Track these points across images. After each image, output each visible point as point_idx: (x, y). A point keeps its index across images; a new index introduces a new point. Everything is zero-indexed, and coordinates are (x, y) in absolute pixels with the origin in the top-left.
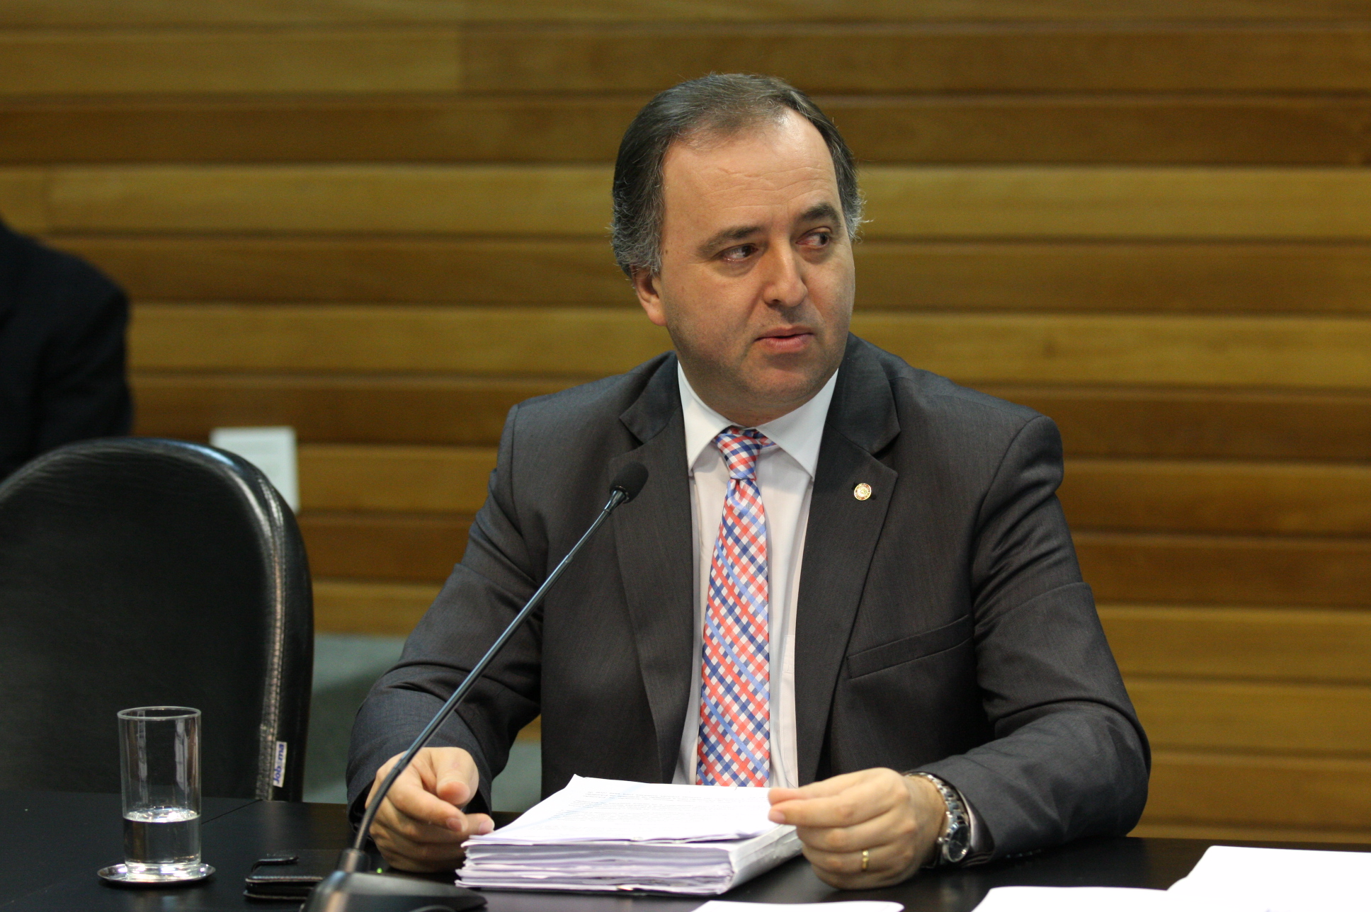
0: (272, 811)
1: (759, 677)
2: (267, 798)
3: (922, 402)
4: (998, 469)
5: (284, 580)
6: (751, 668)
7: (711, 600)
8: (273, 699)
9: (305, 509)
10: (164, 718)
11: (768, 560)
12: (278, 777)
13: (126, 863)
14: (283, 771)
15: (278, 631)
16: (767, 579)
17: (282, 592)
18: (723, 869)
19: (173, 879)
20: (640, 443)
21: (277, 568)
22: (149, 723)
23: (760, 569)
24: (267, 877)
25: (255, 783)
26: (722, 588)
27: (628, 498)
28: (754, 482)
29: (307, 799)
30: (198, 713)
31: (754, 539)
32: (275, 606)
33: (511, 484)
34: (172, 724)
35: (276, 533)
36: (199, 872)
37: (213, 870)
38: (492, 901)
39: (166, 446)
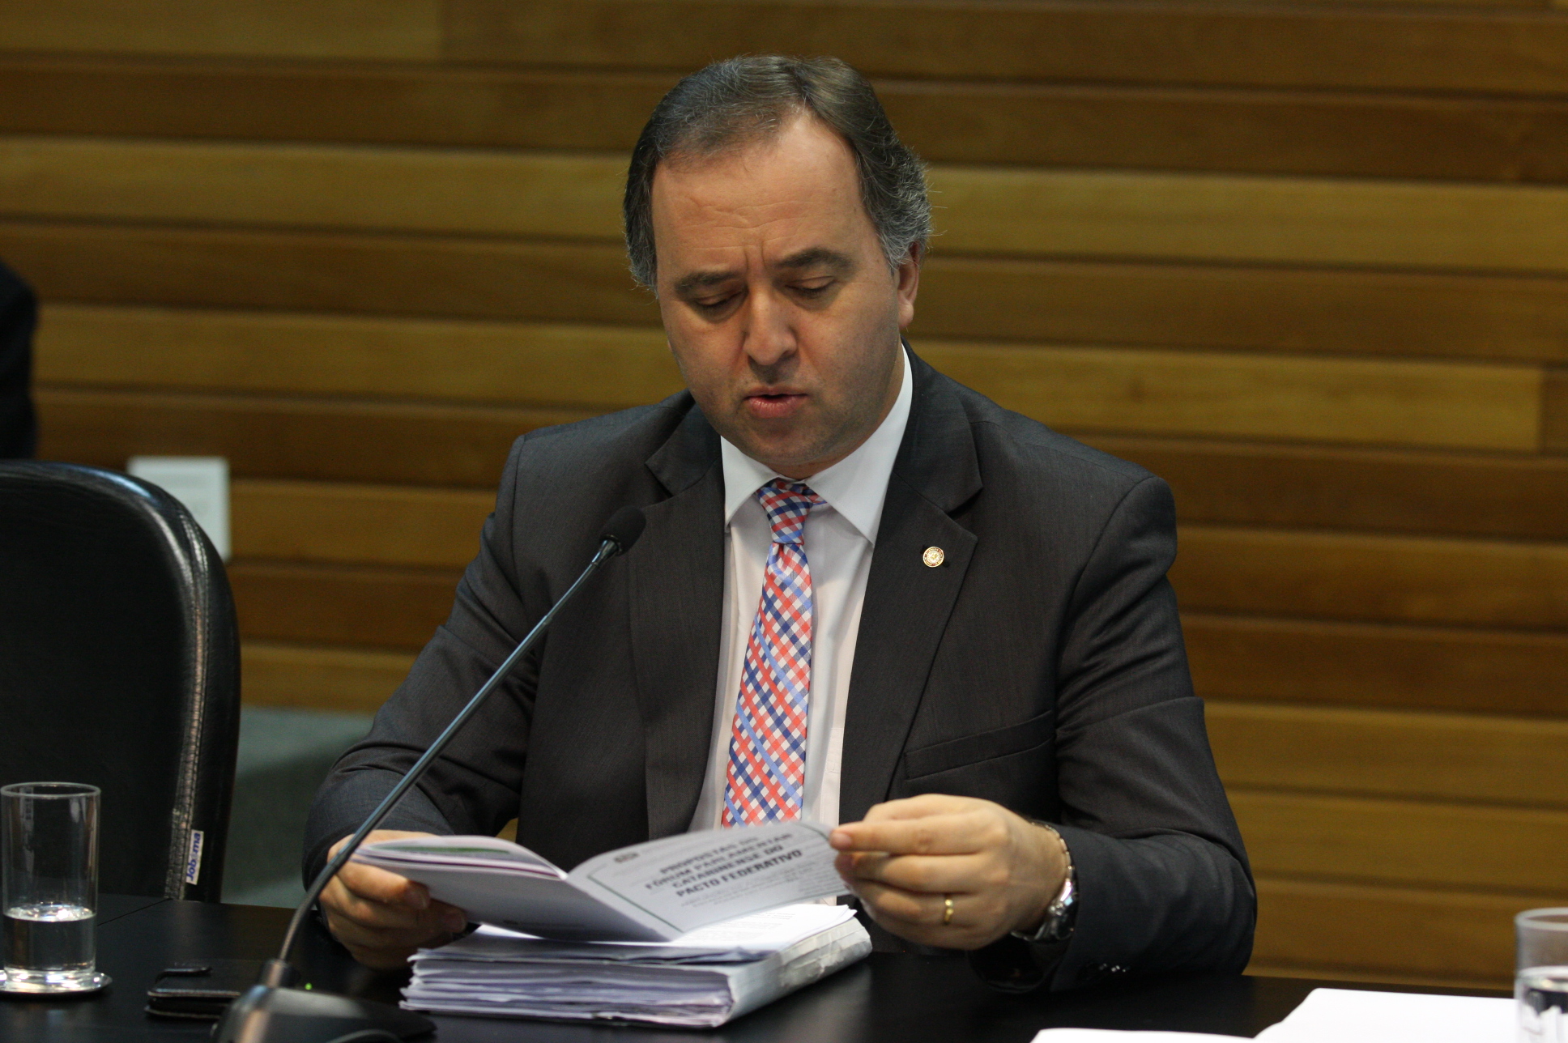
0: (183, 915)
1: (792, 779)
2: (178, 898)
3: (1011, 451)
4: (1099, 539)
5: (207, 636)
6: (783, 768)
7: (744, 685)
8: (189, 779)
9: (236, 557)
10: (56, 797)
11: (812, 640)
12: (193, 873)
13: (6, 969)
14: (198, 866)
15: (198, 698)
16: (810, 663)
17: (204, 651)
18: (720, 997)
19: (61, 989)
20: (670, 495)
21: (199, 621)
22: (37, 802)
23: (802, 651)
24: (173, 991)
25: (164, 880)
26: (757, 672)
27: (620, 550)
28: (801, 547)
29: (227, 899)
30: (97, 791)
31: (797, 615)
32: (195, 668)
33: (511, 534)
34: (65, 804)
35: (198, 580)
36: (92, 982)
37: (109, 980)
38: (442, 1027)
39: (70, 471)
